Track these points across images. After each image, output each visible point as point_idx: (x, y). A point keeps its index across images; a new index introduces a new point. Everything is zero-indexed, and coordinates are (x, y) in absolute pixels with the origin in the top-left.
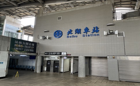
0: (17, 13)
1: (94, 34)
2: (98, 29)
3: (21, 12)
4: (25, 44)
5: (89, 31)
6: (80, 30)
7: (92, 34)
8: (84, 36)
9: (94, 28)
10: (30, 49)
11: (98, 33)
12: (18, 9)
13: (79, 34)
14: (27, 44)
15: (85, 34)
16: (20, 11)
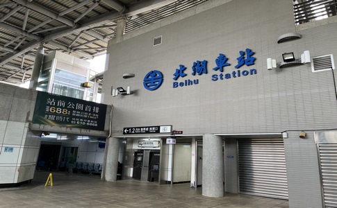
0: (81, 44)
1: (242, 69)
2: (254, 56)
3: (89, 42)
4: (75, 107)
5: (230, 65)
6: (206, 63)
7: (236, 70)
8: (215, 78)
9: (243, 54)
10: (87, 119)
11: (252, 67)
12: (81, 36)
13: (204, 75)
14: (80, 107)
15: (218, 73)
16: (84, 39)
